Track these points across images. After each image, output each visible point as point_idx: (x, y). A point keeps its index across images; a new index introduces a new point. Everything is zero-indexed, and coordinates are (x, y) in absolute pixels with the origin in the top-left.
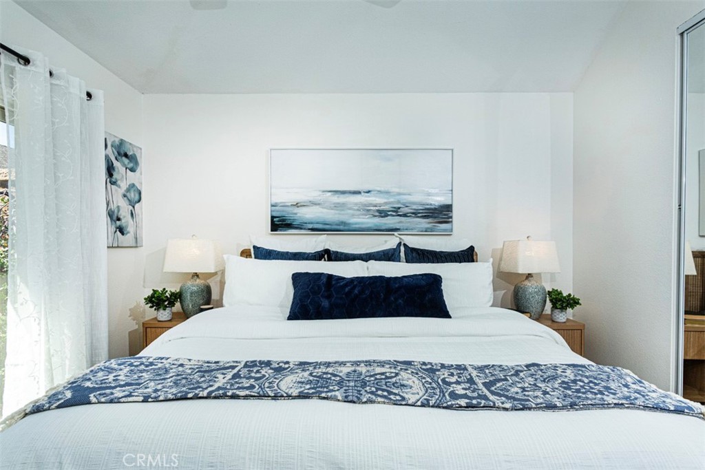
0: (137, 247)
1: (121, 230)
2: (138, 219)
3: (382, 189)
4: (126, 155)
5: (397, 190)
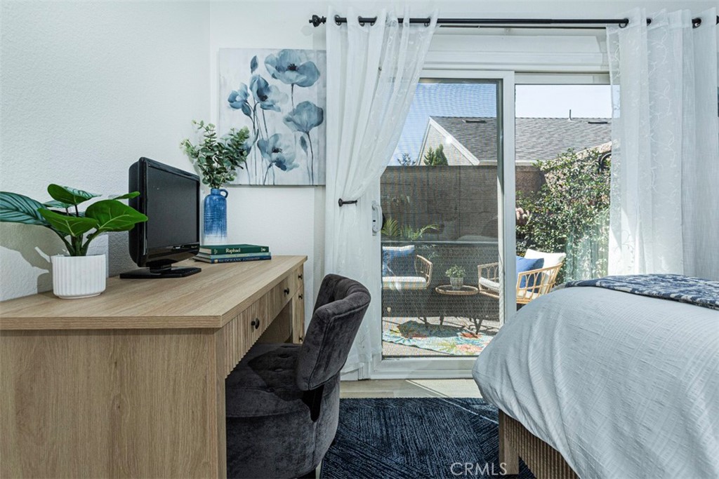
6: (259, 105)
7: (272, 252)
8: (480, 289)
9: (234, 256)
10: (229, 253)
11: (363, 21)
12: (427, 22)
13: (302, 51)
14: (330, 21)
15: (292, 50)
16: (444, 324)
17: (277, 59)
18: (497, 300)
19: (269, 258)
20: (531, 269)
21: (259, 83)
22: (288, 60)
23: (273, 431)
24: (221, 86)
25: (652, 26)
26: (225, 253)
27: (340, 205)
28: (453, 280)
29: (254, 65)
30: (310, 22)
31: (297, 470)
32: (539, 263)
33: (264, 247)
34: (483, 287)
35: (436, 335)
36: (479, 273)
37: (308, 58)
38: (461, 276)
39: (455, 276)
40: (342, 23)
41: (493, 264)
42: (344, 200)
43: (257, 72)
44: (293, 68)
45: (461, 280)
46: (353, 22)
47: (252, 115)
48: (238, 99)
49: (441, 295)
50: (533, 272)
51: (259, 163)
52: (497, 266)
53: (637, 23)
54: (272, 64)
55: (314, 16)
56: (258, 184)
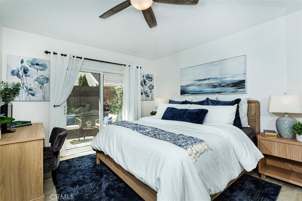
0: (152, 100)
1: (148, 96)
2: (152, 93)
3: (214, 77)
4: (149, 78)
5: (220, 77)
6: (24, 75)
7: (32, 122)
8: (96, 126)
9: (20, 125)
10: (18, 125)
11: (62, 55)
12: (81, 58)
13: (41, 60)
14: (52, 53)
15: (38, 59)
16: (85, 139)
17: (31, 61)
18: (99, 129)
19: (31, 125)
20: (109, 120)
21: (24, 68)
22: (36, 62)
23: (47, 162)
24: (8, 68)
25: (130, 67)
26: (16, 125)
27: (54, 107)
28: (88, 125)
29: (22, 62)
30: (45, 52)
31: (52, 169)
32: (111, 118)
33: (29, 122)
34: (97, 126)
35: (82, 142)
36: (96, 122)
37: (43, 62)
38: (91, 123)
39: (89, 124)
40: (56, 55)
41: (98, 119)
42: (55, 105)
43: (23, 64)
44: (37, 64)
45: (91, 125)
46: (59, 55)
47: (21, 78)
48: (15, 72)
49: (84, 130)
50: (109, 121)
51: (24, 94)
52: (99, 120)
53: (127, 66)
54: (29, 62)
55: (46, 51)
56: (23, 100)
